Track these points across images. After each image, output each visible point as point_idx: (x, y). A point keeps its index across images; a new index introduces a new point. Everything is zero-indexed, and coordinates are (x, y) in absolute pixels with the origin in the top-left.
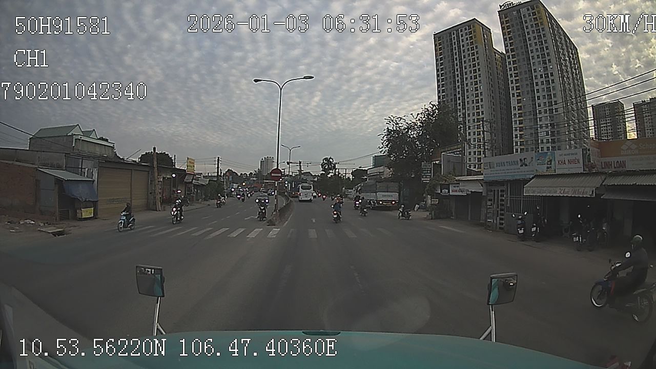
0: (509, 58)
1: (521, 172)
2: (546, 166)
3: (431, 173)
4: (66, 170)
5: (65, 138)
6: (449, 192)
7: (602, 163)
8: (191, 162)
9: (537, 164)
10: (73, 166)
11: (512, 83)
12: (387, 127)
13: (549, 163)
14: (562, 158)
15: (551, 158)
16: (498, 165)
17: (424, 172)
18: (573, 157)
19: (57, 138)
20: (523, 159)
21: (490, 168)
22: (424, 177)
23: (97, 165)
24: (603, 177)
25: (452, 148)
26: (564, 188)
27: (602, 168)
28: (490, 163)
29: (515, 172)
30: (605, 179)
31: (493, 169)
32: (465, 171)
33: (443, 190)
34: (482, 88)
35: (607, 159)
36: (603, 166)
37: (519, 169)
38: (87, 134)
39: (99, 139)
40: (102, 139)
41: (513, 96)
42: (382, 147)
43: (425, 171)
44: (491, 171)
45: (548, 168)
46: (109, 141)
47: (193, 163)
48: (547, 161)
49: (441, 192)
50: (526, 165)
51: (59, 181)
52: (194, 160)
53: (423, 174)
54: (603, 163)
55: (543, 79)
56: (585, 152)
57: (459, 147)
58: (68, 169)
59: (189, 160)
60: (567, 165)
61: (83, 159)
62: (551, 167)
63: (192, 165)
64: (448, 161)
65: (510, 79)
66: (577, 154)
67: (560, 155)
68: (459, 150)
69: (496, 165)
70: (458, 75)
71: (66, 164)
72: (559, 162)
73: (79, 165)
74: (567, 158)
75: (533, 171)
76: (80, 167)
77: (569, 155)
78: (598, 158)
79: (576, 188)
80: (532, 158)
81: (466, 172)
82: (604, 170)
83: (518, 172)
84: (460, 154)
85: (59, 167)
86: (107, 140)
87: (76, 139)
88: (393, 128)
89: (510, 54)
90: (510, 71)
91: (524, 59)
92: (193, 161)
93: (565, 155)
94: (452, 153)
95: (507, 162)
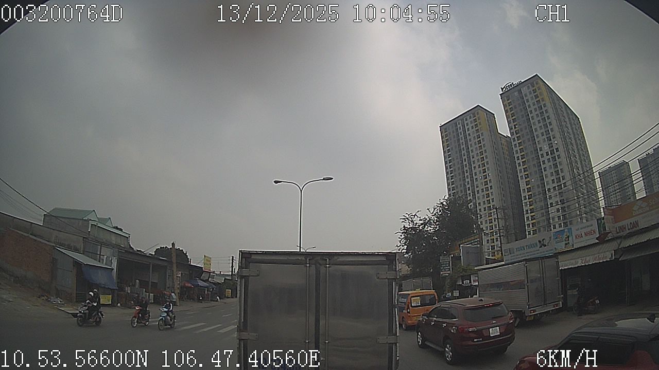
0: (514, 141)
1: (541, 253)
2: (564, 242)
3: (449, 266)
4: (83, 254)
5: (81, 222)
6: (470, 282)
7: (616, 228)
8: (208, 260)
9: (555, 242)
10: (91, 251)
11: (520, 166)
12: (403, 226)
13: (567, 239)
14: (578, 233)
15: (568, 235)
16: (518, 249)
17: (443, 266)
18: (589, 229)
19: (72, 220)
20: (541, 240)
21: (510, 254)
22: (444, 270)
23: (117, 254)
24: (619, 241)
25: (470, 239)
26: (585, 258)
27: (618, 233)
28: (509, 249)
29: (535, 254)
30: (621, 243)
31: (513, 255)
32: (483, 260)
33: (464, 282)
34: (491, 175)
35: (621, 224)
36: (618, 231)
37: (539, 250)
38: (103, 220)
39: (114, 228)
40: (117, 228)
41: (522, 179)
42: (400, 245)
43: (444, 264)
44: (511, 257)
45: (566, 244)
46: (123, 231)
47: (210, 261)
48: (564, 238)
49: (463, 283)
50: (545, 246)
51: (77, 264)
52: (211, 258)
53: (442, 268)
54: (618, 229)
55: (550, 157)
56: (599, 222)
57: (476, 237)
58: (85, 253)
59: (206, 258)
60: (585, 238)
61: (101, 246)
62: (569, 243)
63: (209, 263)
64: (467, 253)
65: (517, 162)
66: (592, 225)
67: (577, 230)
68: (476, 240)
69: (515, 250)
70: (466, 165)
71: (84, 248)
72: (576, 237)
73: (97, 251)
74: (583, 232)
75: (552, 250)
76: (99, 253)
77: (585, 227)
78: (613, 225)
79: (596, 256)
80: (550, 237)
81: (485, 261)
82: (618, 235)
83: (538, 253)
84: (478, 244)
85: (76, 250)
86: (121, 230)
87: (92, 225)
88: (409, 225)
89: (515, 136)
90: (516, 154)
91: (529, 139)
92: (209, 259)
93: (581, 229)
94: (469, 244)
95: (526, 246)
